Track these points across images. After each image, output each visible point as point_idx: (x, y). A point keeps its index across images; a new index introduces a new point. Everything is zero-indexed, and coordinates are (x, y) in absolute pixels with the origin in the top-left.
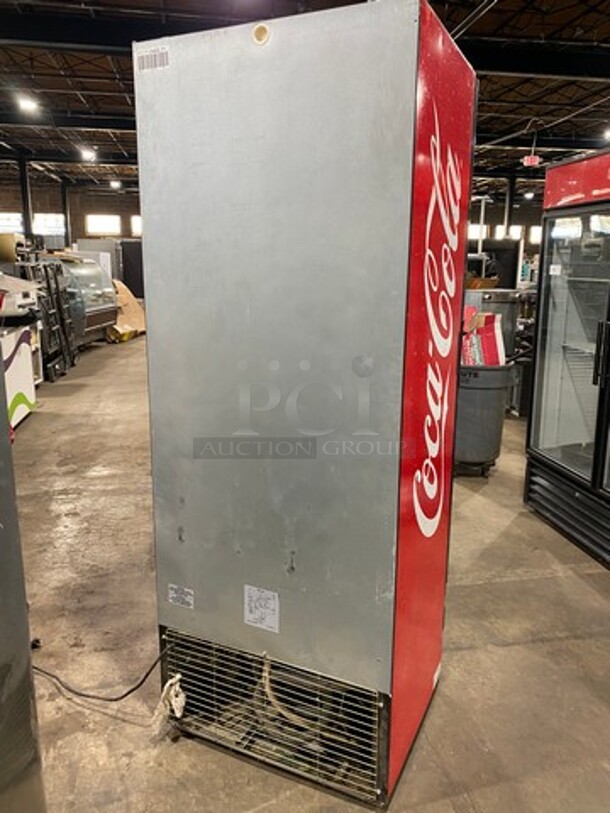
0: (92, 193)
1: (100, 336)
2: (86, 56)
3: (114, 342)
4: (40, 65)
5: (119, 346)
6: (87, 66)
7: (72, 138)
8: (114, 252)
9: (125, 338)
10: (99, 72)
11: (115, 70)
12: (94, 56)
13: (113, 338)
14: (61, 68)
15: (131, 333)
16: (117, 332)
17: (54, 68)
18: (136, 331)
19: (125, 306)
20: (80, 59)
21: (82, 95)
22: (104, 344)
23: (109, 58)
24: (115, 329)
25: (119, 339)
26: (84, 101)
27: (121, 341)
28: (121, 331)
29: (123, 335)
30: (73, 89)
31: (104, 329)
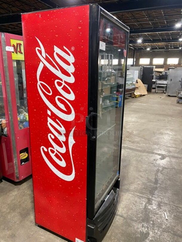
0: (142, 52)
1: (129, 95)
2: (137, 12)
3: (133, 97)
4: (125, 17)
5: (134, 99)
6: (138, 15)
7: (135, 36)
8: (140, 70)
9: (137, 97)
10: (141, 16)
11: (145, 15)
12: (139, 12)
13: (133, 96)
14: (130, 17)
15: (139, 95)
16: (135, 95)
17: (128, 17)
18: (141, 95)
19: (139, 87)
20: (135, 13)
21: (137, 24)
22: (131, 98)
23: (143, 12)
24: (134, 94)
25: (135, 97)
26: (137, 25)
27: (136, 97)
28: (136, 94)
29: (137, 96)
30: (134, 23)
31: (131, 93)
